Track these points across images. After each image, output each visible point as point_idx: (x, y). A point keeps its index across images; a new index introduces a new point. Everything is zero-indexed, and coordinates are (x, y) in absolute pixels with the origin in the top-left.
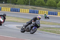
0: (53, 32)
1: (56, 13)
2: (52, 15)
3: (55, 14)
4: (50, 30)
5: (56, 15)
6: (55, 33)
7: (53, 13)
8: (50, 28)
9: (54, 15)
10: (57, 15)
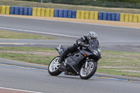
0: (18, 60)
1: (28, 9)
2: (19, 14)
3: (26, 12)
4: (13, 52)
5: (28, 14)
6: (23, 60)
7: (21, 10)
8: (13, 47)
9: (23, 14)
10: (31, 15)
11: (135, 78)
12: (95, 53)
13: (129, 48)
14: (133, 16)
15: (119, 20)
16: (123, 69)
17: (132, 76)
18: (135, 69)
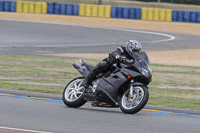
11: (37, 93)
12: (144, 72)
13: (29, 51)
14: (35, 5)
15: (15, 11)
16: (20, 80)
17: (34, 91)
18: (37, 81)
